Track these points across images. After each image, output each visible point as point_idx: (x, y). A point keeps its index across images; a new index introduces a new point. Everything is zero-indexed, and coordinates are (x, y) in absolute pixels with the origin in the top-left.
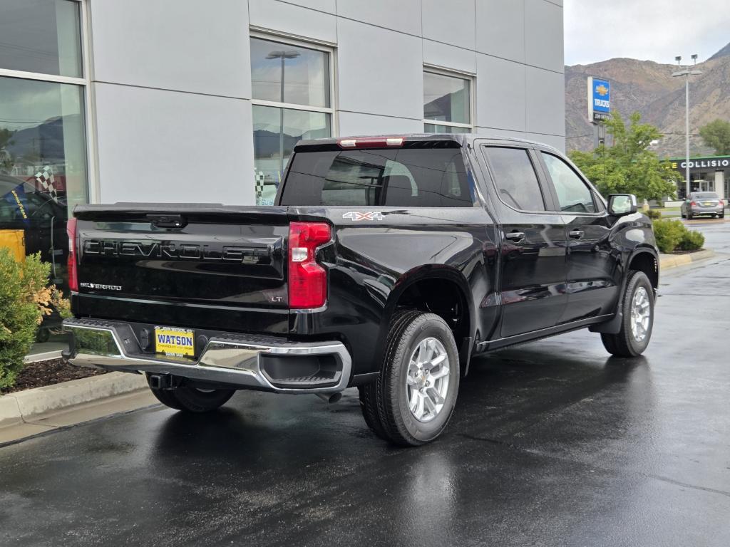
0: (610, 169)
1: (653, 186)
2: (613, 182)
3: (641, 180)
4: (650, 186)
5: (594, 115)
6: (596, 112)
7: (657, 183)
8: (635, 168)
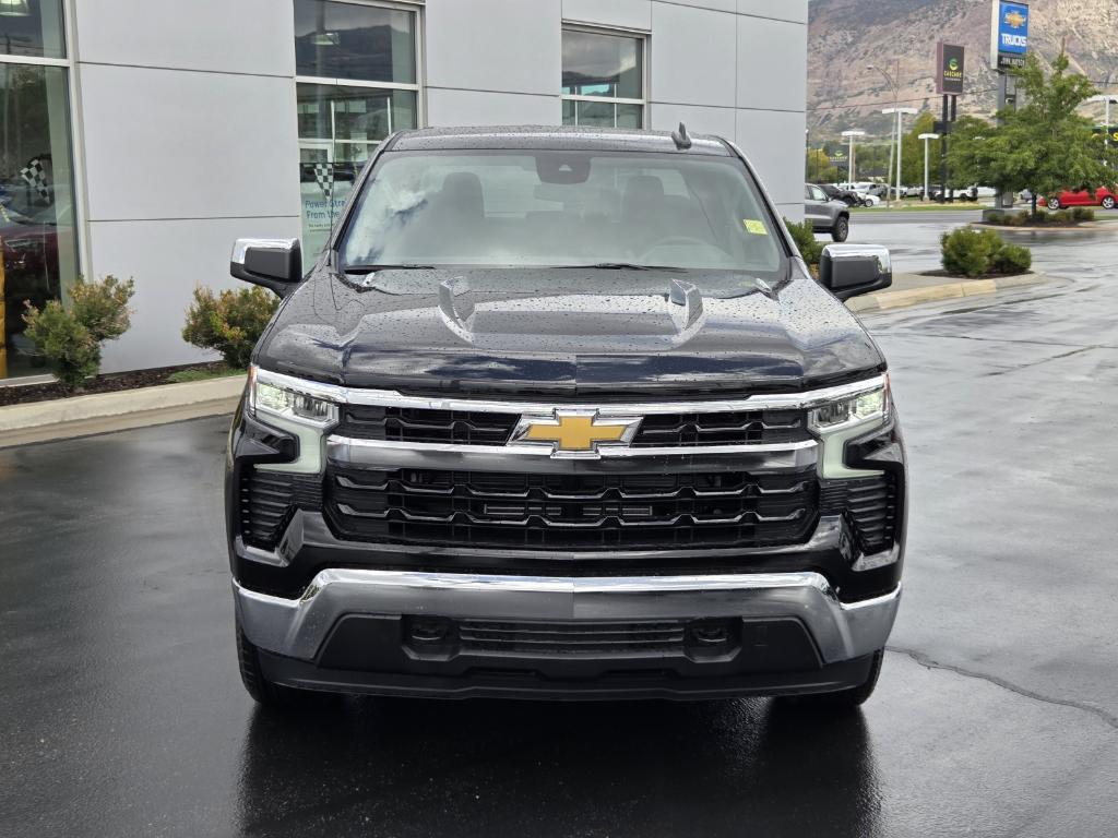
0: (1015, 142)
1: (1077, 171)
2: (1016, 165)
3: (1060, 161)
4: (1071, 171)
5: (1000, 58)
6: (1003, 54)
7: (1084, 166)
8: (1053, 141)
